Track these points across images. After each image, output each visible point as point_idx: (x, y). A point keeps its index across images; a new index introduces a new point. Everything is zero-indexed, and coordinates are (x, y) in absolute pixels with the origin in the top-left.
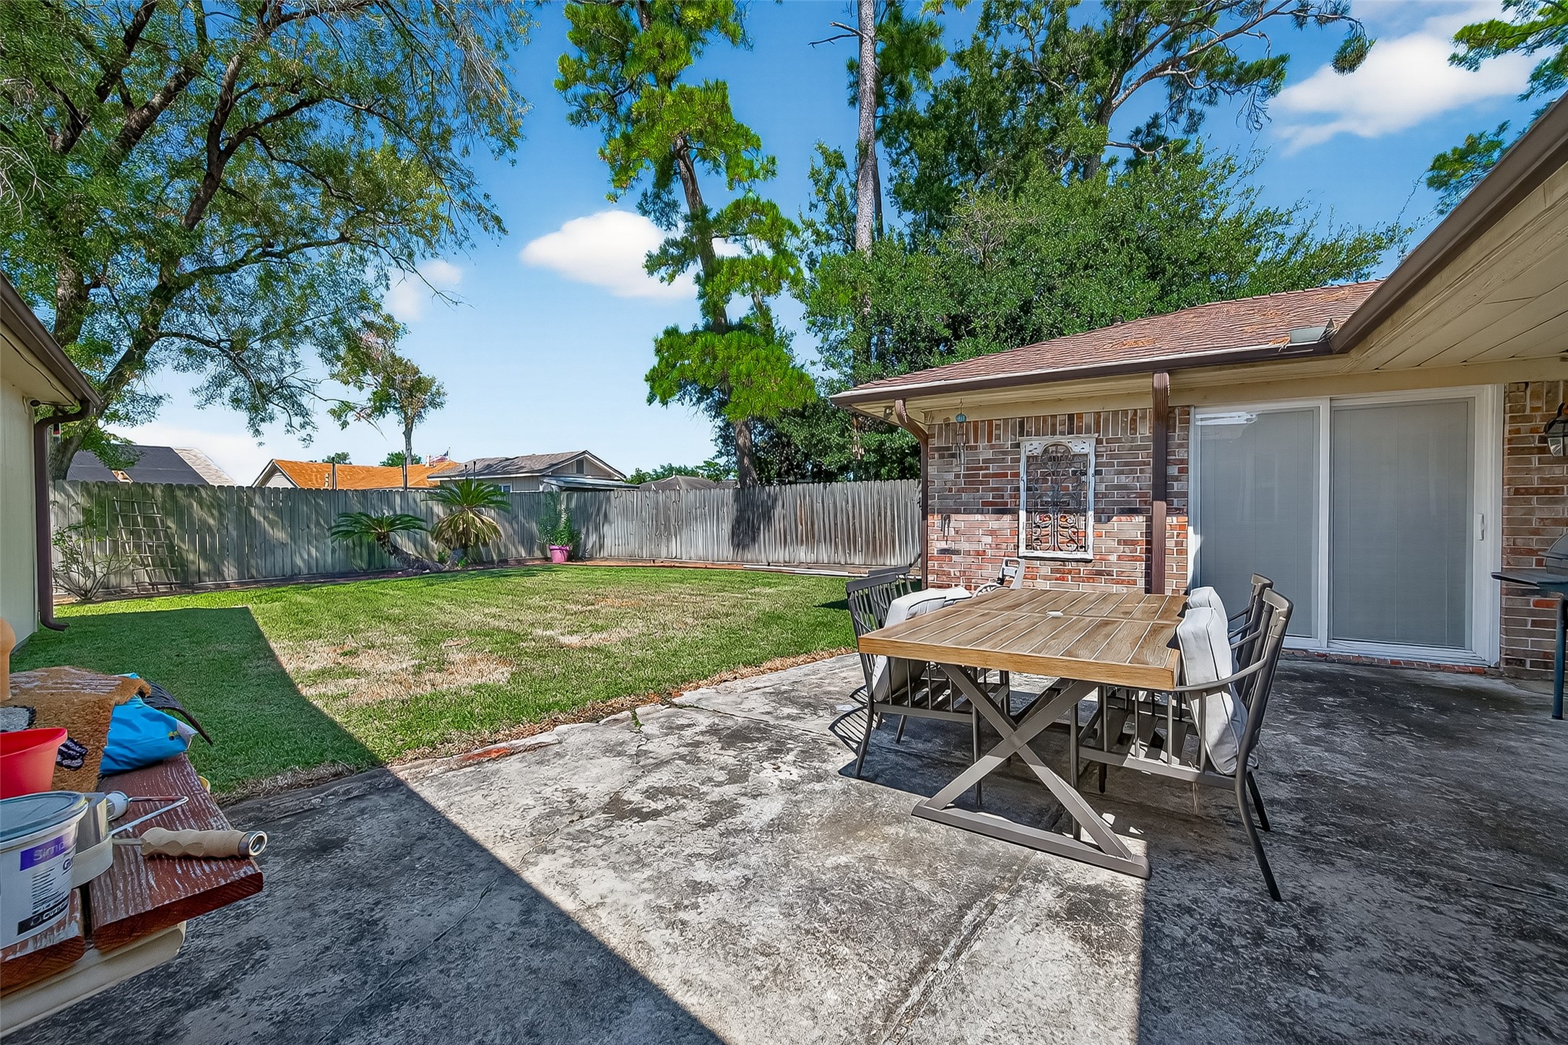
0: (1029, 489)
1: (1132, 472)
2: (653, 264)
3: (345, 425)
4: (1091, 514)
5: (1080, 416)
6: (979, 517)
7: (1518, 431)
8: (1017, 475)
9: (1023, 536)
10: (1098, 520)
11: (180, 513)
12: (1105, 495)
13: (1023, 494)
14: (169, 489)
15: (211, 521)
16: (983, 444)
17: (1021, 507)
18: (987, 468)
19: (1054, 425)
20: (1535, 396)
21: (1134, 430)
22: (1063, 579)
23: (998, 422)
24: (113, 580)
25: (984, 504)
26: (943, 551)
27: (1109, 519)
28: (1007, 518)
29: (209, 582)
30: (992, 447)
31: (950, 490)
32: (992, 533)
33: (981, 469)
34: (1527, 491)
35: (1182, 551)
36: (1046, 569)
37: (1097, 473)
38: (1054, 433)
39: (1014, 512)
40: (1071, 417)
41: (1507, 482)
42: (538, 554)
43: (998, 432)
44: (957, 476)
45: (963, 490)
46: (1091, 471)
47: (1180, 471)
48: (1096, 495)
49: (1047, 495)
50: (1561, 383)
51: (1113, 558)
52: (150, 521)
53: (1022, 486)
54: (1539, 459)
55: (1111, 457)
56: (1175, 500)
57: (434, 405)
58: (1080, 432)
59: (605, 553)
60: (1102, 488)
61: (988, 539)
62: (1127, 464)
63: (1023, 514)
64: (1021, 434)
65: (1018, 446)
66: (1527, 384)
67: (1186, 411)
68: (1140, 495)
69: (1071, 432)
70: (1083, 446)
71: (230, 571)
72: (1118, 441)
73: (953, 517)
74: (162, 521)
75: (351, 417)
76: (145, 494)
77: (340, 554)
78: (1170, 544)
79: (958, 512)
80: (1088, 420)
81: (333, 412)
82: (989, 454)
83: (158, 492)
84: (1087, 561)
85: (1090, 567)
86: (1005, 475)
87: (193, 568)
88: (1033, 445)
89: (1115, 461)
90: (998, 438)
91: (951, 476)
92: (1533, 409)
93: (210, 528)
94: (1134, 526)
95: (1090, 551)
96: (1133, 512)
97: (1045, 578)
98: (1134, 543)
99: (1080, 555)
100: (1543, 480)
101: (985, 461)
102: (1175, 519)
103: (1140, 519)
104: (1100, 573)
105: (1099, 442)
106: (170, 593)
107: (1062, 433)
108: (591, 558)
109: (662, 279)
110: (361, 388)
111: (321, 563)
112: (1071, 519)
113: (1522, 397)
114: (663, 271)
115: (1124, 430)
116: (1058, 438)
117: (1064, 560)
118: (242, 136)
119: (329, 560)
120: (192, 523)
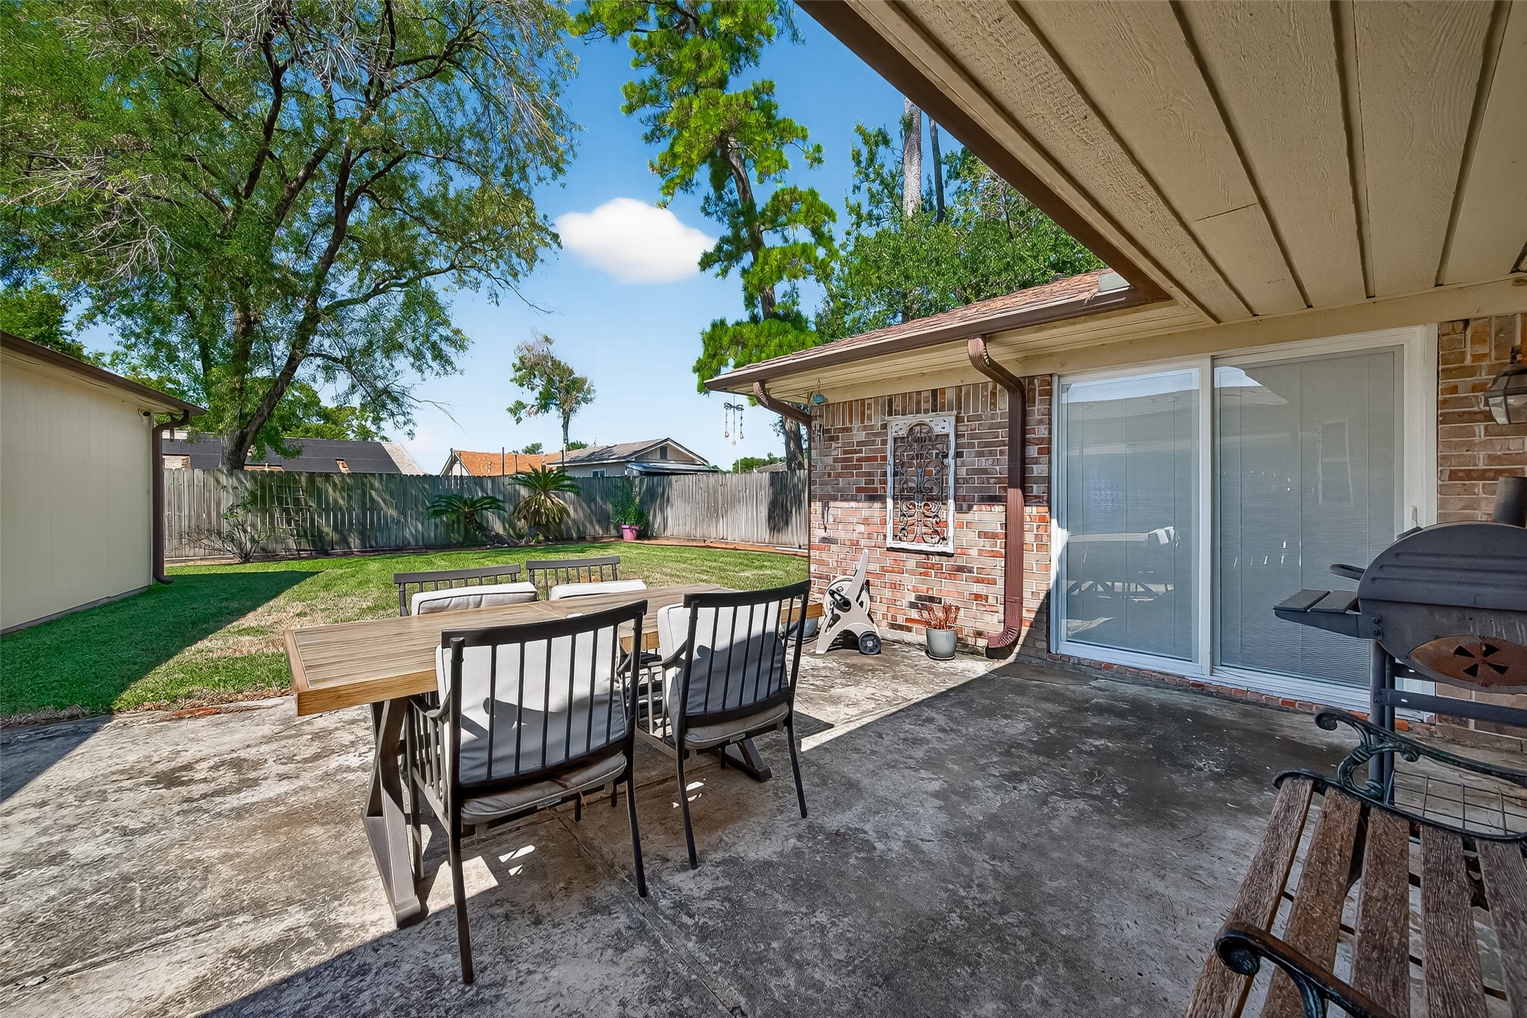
0: (895, 474)
1: (992, 453)
2: (706, 262)
3: (519, 420)
4: (951, 502)
5: (943, 391)
6: (853, 504)
7: (1455, 389)
8: (884, 458)
9: (890, 526)
10: (959, 509)
11: (319, 495)
12: (966, 481)
13: (890, 479)
14: (311, 476)
15: (341, 501)
16: (856, 424)
17: (888, 493)
18: (860, 452)
19: (918, 403)
20: (1479, 339)
21: (994, 404)
22: (926, 574)
23: (869, 401)
24: (270, 547)
25: (859, 490)
26: (824, 540)
27: (970, 508)
28: (877, 505)
29: (338, 550)
30: (865, 428)
31: (829, 475)
32: (866, 522)
33: (856, 452)
34: (1469, 475)
35: (1043, 546)
36: (911, 562)
37: (958, 455)
38: (918, 412)
39: (882, 499)
40: (934, 392)
41: (1442, 460)
42: (613, 532)
43: (869, 412)
44: (835, 460)
45: (839, 475)
46: (952, 453)
47: (1040, 451)
48: (956, 481)
49: (912, 481)
50: (1519, 320)
51: (974, 552)
52: (297, 501)
53: (889, 470)
54: (1486, 428)
55: (972, 437)
56: (1035, 486)
57: (586, 400)
58: (942, 409)
59: (668, 533)
60: (963, 472)
61: (861, 528)
62: (987, 445)
63: (890, 502)
64: (890, 414)
65: (884, 426)
66: (1466, 322)
67: (1048, 380)
68: (999, 480)
69: (934, 410)
70: (943, 424)
71: (355, 542)
72: (979, 418)
73: (832, 504)
74: (305, 500)
75: (523, 414)
76: (295, 481)
77: (441, 530)
78: (1029, 538)
79: (835, 499)
80: (950, 395)
81: (510, 410)
82: (861, 436)
83: (303, 479)
84: (951, 555)
85: (951, 562)
86: (875, 459)
87: (327, 538)
88: (899, 425)
89: (976, 441)
90: (870, 418)
91: (829, 460)
92: (1476, 358)
93: (341, 509)
94: (992, 517)
95: (951, 544)
96: (992, 500)
97: (912, 572)
98: (994, 536)
99: (940, 548)
100: (1492, 458)
101: (859, 443)
102: (1034, 508)
103: (999, 508)
104: (961, 569)
105: (959, 420)
106: (310, 557)
107: (926, 411)
108: (656, 538)
109: (717, 275)
110: (533, 389)
111: (426, 535)
112: (933, 507)
113: (1459, 341)
114: (717, 268)
115: (984, 404)
116: (922, 418)
117: (927, 553)
118: (358, 192)
119: (433, 534)
120: (327, 503)
